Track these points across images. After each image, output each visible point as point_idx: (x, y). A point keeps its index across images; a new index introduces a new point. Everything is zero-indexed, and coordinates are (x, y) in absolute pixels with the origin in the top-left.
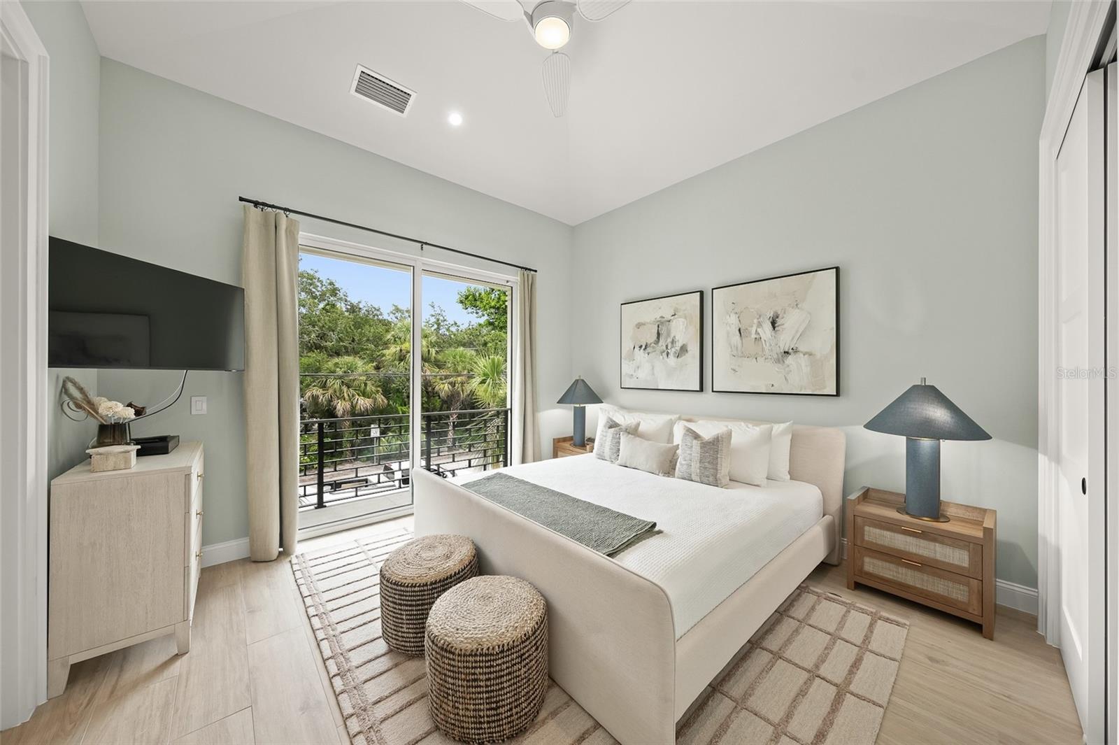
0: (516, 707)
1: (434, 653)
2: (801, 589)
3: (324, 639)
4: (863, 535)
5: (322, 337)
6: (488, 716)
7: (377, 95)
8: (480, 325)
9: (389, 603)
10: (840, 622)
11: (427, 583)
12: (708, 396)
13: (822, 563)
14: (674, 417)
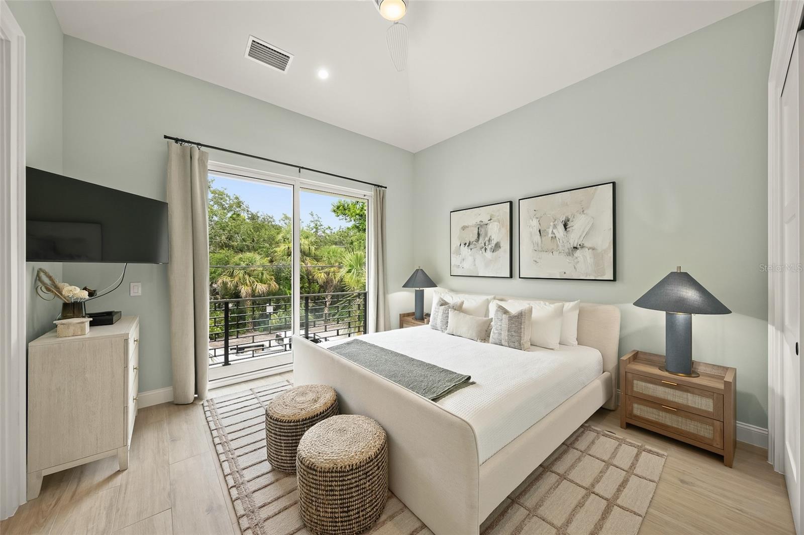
0: (362, 511)
1: (302, 470)
2: (584, 427)
3: (225, 461)
4: (632, 386)
5: (230, 238)
6: (341, 517)
7: (263, 57)
8: (348, 228)
9: (272, 435)
10: (613, 453)
11: (299, 420)
12: (516, 281)
13: (601, 408)
14: (490, 297)
